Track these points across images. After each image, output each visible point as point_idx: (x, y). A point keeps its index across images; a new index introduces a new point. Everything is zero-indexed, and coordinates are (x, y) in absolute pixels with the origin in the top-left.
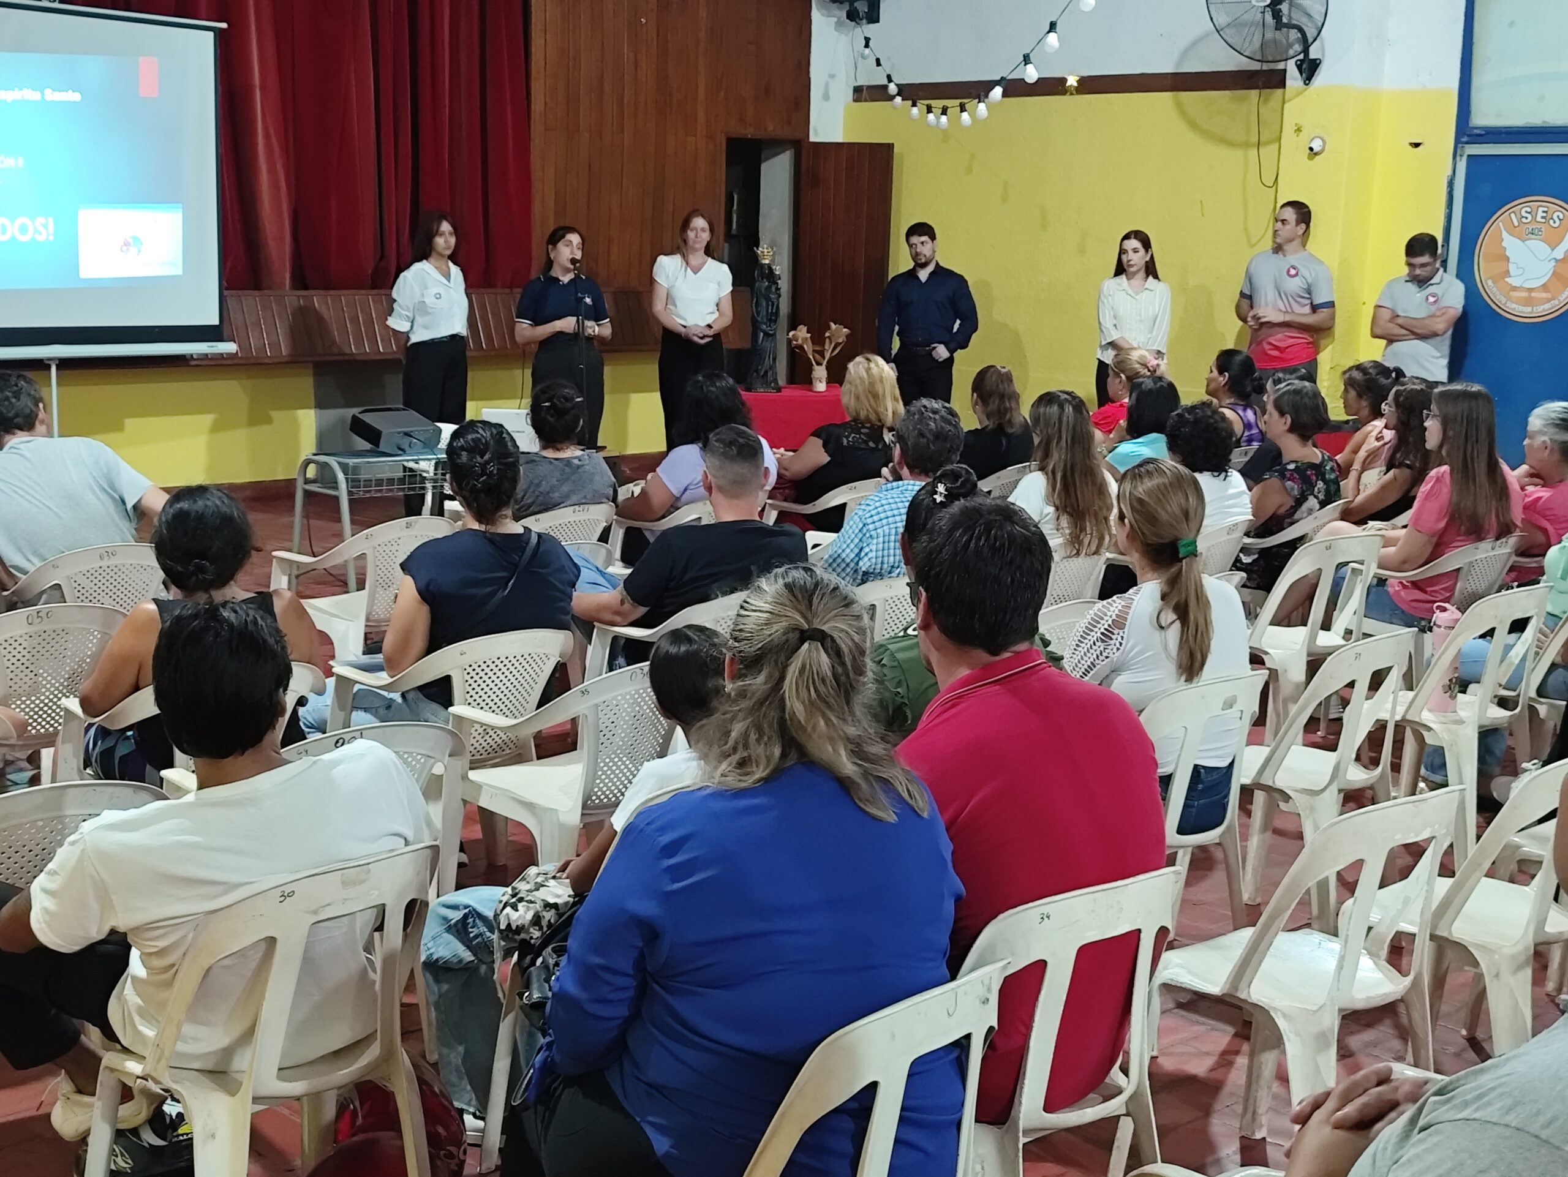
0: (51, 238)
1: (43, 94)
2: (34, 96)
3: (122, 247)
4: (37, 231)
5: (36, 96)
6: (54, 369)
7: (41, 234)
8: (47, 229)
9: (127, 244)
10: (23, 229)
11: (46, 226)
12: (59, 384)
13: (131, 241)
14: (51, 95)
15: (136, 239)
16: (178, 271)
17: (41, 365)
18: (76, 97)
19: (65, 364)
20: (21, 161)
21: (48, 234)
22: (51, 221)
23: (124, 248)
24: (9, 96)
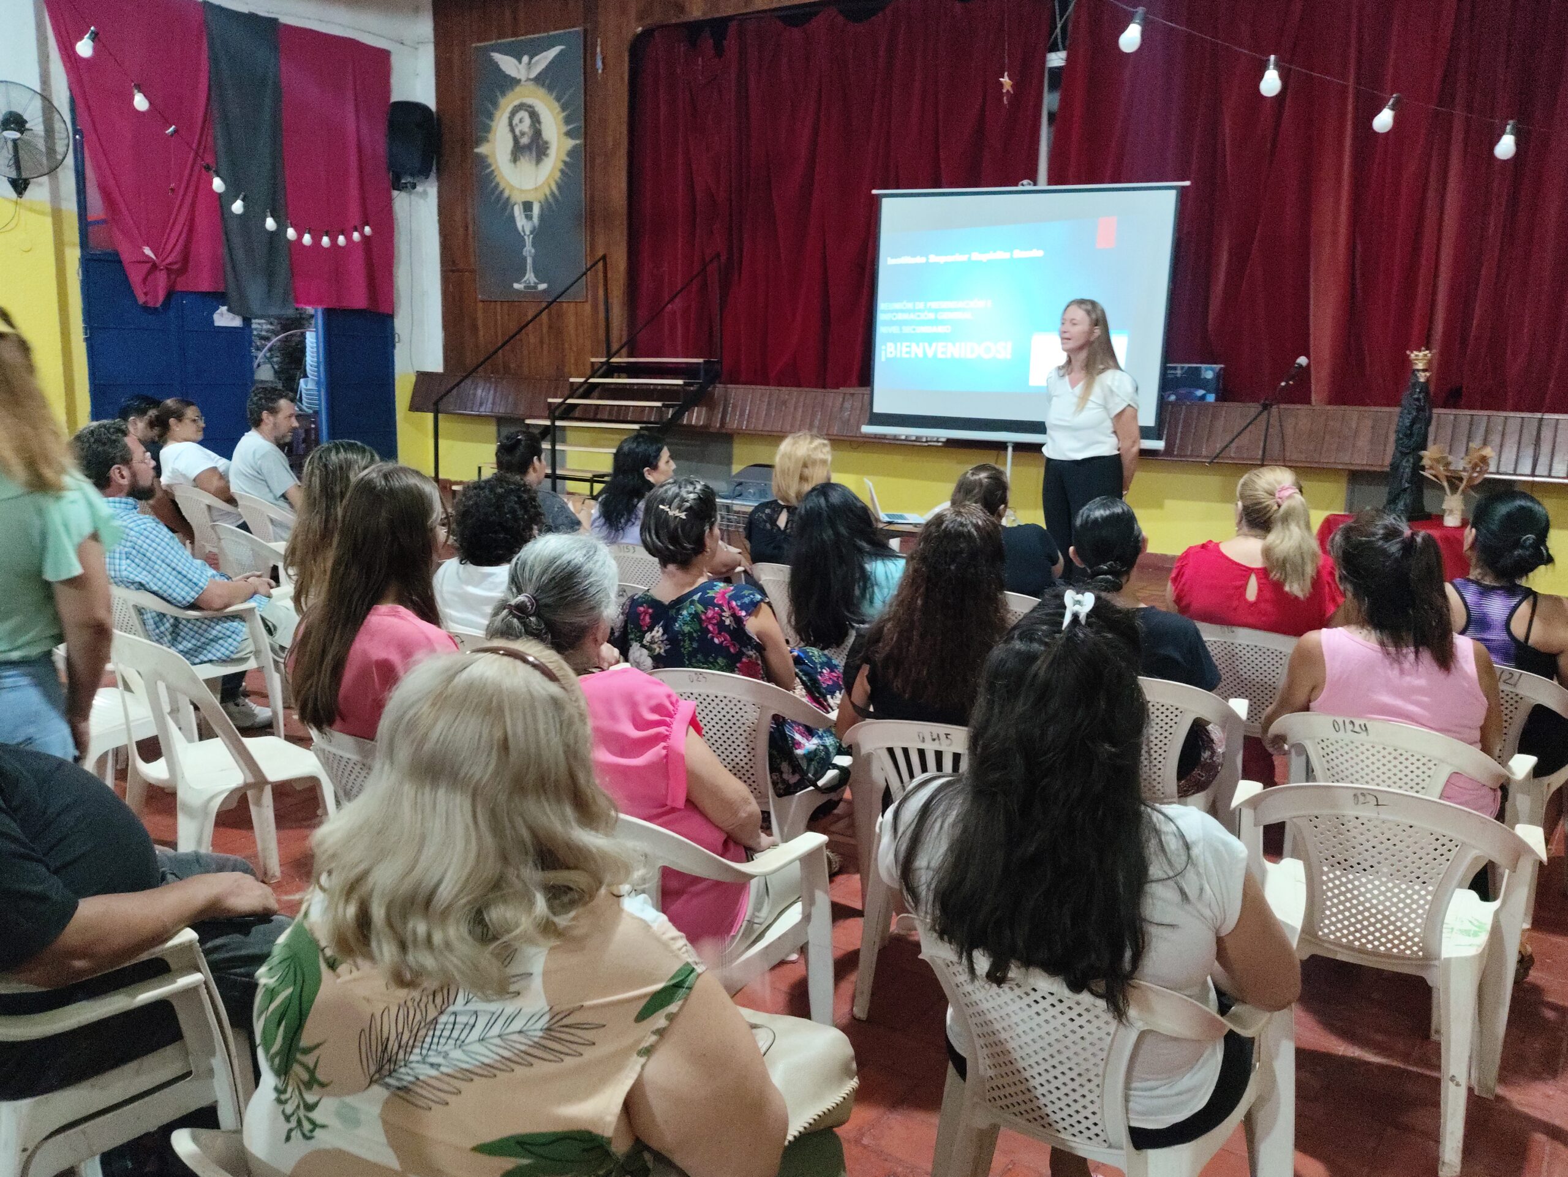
0: (1009, 357)
1: (1012, 254)
2: (1003, 255)
4: (998, 352)
5: (1007, 255)
6: (1010, 449)
7: (1001, 354)
8: (1006, 350)
10: (988, 350)
11: (1005, 348)
12: (1013, 463)
14: (1018, 254)
17: (1001, 446)
18: (1040, 253)
19: (1019, 447)
20: (989, 302)
21: (1007, 354)
22: (1009, 345)
24: (984, 257)
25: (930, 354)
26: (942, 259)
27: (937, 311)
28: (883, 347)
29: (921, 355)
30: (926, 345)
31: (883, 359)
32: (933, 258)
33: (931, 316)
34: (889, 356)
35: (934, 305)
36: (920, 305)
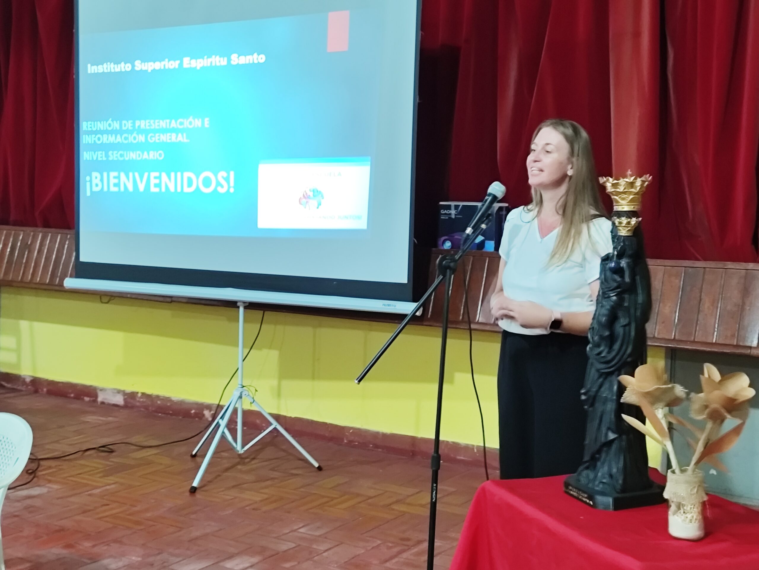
0: (232, 190)
1: (229, 60)
2: (219, 61)
3: (300, 199)
4: (219, 184)
5: (224, 62)
6: (241, 309)
7: (222, 187)
8: (228, 183)
9: (306, 196)
10: (207, 182)
11: (227, 179)
13: (311, 194)
14: (235, 59)
15: (317, 193)
16: (362, 224)
17: (232, 304)
18: (262, 59)
19: (251, 306)
20: (207, 121)
21: (229, 187)
22: (232, 174)
23: (304, 201)
24: (199, 64)
25: (141, 187)
26: (150, 66)
27: (145, 132)
28: (88, 178)
29: (131, 188)
30: (137, 175)
31: (88, 194)
32: (139, 65)
33: (141, 138)
34: (95, 189)
35: (142, 124)
36: (128, 125)
